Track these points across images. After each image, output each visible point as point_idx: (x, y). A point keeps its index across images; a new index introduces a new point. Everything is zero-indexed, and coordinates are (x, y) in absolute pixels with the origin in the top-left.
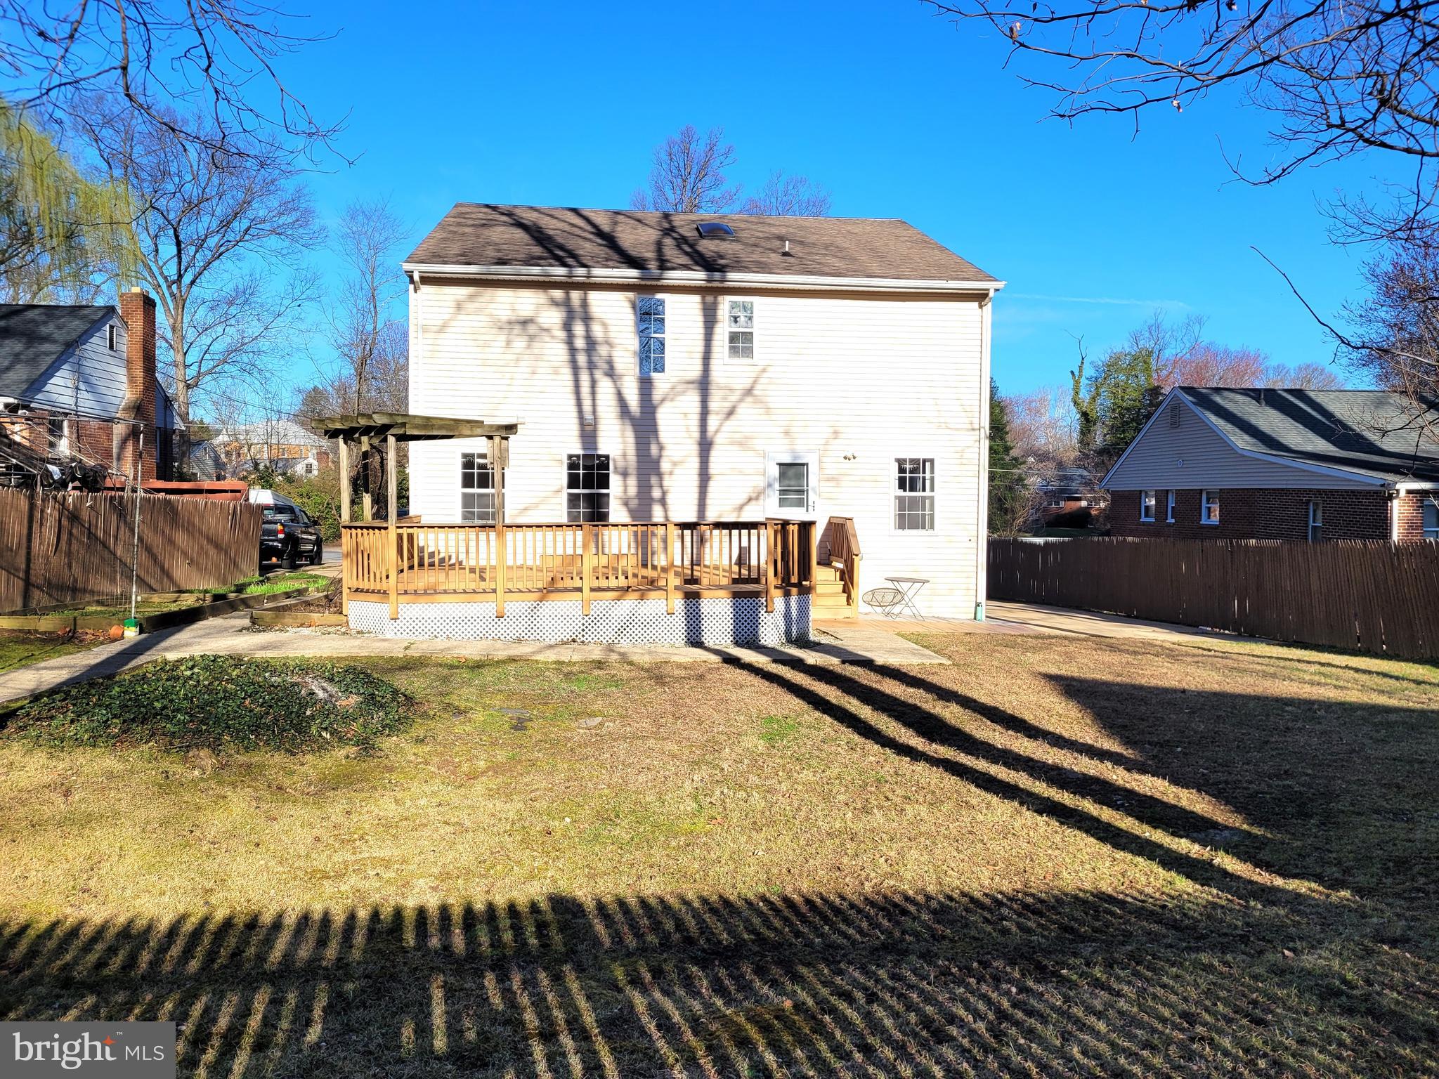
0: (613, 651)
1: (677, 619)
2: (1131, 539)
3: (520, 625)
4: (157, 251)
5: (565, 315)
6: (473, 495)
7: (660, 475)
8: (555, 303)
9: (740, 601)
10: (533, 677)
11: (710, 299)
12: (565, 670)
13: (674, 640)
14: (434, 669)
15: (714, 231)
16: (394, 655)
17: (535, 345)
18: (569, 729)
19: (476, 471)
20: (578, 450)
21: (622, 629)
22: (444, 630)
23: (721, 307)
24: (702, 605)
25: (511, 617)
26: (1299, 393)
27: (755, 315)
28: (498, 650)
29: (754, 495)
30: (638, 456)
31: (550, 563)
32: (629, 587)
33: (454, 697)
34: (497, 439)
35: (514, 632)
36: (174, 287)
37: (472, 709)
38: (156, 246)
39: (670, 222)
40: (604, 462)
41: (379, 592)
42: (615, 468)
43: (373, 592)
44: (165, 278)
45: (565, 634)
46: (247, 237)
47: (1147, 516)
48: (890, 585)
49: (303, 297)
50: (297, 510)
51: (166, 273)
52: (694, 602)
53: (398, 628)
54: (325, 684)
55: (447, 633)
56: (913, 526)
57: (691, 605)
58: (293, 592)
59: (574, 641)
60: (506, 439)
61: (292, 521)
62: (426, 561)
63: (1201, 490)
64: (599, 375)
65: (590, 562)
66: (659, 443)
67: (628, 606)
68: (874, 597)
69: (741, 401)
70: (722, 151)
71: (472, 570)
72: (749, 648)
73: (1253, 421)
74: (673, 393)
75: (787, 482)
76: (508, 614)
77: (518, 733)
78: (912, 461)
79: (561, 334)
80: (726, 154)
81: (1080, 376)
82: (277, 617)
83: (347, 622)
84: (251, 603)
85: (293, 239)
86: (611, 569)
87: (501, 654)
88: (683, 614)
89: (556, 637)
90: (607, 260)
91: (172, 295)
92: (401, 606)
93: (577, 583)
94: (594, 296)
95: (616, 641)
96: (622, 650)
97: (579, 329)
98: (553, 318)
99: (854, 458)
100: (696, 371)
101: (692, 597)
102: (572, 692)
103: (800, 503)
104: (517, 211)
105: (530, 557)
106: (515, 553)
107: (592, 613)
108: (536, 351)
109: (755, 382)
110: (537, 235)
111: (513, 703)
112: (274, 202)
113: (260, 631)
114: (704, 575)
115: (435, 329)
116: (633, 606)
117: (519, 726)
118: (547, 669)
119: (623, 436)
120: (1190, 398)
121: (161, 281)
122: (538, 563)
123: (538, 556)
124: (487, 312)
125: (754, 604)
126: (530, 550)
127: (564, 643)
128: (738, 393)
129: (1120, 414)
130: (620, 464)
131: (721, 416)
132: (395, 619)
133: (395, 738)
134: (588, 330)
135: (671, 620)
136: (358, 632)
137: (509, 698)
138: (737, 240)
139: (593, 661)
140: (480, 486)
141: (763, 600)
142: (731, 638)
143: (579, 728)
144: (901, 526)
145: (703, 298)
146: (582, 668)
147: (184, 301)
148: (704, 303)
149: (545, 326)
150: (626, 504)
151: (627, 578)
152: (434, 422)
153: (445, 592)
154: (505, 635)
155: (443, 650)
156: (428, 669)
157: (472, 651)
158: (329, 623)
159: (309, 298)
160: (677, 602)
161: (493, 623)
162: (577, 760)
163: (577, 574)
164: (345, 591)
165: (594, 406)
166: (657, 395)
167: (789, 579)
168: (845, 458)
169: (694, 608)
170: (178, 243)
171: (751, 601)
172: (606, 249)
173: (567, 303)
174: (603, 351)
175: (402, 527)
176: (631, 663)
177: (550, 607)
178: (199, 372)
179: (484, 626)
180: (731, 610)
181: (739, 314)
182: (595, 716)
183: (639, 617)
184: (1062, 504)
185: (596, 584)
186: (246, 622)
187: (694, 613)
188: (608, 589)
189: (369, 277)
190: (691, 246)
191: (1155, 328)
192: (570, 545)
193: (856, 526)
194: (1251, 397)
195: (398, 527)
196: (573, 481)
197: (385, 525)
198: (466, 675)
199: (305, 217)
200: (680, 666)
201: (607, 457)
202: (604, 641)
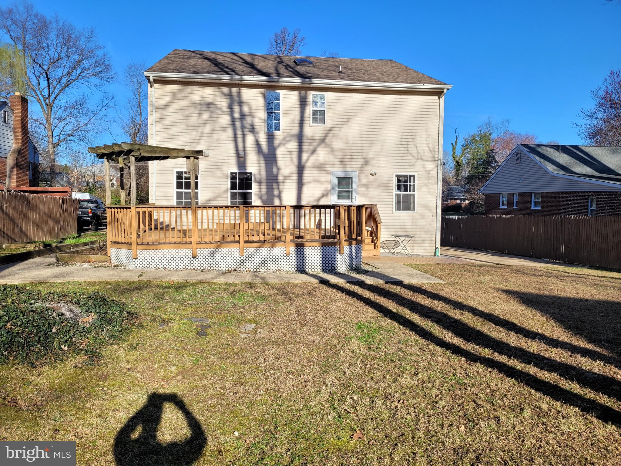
0: (257, 276)
1: (291, 258)
2: (504, 216)
3: (205, 262)
4: (39, 84)
5: (229, 100)
6: (182, 193)
7: (278, 183)
8: (224, 94)
9: (325, 248)
10: (212, 294)
11: (303, 93)
12: (231, 289)
13: (290, 269)
14: (154, 289)
15: (304, 62)
16: (132, 280)
17: (214, 116)
18: (235, 335)
19: (183, 180)
20: (235, 170)
21: (261, 264)
22: (163, 264)
23: (309, 97)
24: (305, 250)
25: (200, 257)
26: (576, 147)
27: (325, 101)
28: (192, 277)
29: (325, 193)
30: (266, 173)
31: (221, 227)
32: (265, 241)
33: (163, 310)
34: (192, 159)
35: (202, 265)
36: (47, 100)
37: (172, 319)
38: (39, 82)
39: (281, 59)
40: (249, 177)
41: (128, 243)
42: (255, 179)
43: (125, 243)
44: (43, 96)
45: (230, 266)
46: (80, 77)
47: (503, 205)
48: (393, 238)
49: (107, 105)
50: (99, 202)
51: (43, 94)
52: (301, 248)
53: (138, 263)
54: (72, 307)
55: (165, 266)
56: (405, 209)
57: (299, 250)
58: (89, 243)
59: (235, 270)
60: (197, 159)
61: (96, 207)
62: (159, 226)
63: (531, 193)
64: (246, 132)
65: (244, 227)
66: (277, 166)
67: (264, 251)
68: (387, 245)
69: (319, 145)
70: (300, 39)
71: (179, 231)
72: (331, 274)
73: (557, 160)
74: (285, 141)
75: (342, 187)
76: (199, 255)
77: (201, 338)
78: (404, 176)
79: (227, 110)
80: (302, 41)
81: (456, 145)
82: (71, 257)
83: (110, 260)
84: (63, 249)
85: (102, 78)
86: (255, 231)
87: (195, 279)
88: (294, 255)
89: (225, 268)
90: (250, 73)
91: (46, 104)
92: (139, 251)
93: (237, 238)
94: (244, 91)
95: (258, 270)
96: (262, 276)
97: (236, 108)
98: (223, 102)
99: (376, 174)
100: (295, 129)
101: (300, 246)
102: (235, 305)
103: (348, 197)
104: (205, 53)
105: (211, 224)
106: (202, 222)
107: (245, 254)
108: (214, 119)
109: (326, 136)
110: (215, 62)
111: (199, 314)
112: (92, 61)
113: (60, 266)
114: (306, 234)
115: (162, 107)
116: (268, 251)
117: (202, 332)
118: (221, 289)
119: (259, 163)
120: (526, 149)
121: (41, 97)
122: (215, 227)
123: (215, 225)
124: (189, 98)
125: (333, 249)
126: (210, 221)
127: (230, 271)
128: (317, 141)
129: (476, 161)
130: (258, 177)
131: (309, 153)
132: (136, 258)
133: (116, 346)
134: (241, 109)
135: (288, 258)
136: (116, 266)
137: (197, 310)
138: (315, 67)
139: (247, 283)
140: (185, 188)
141: (338, 247)
142: (321, 268)
143: (241, 332)
144: (398, 208)
145: (300, 92)
146: (241, 288)
147: (52, 107)
148: (300, 95)
149: (219, 106)
150: (261, 198)
151: (264, 235)
152: (157, 149)
153: (164, 243)
154: (197, 267)
155: (160, 277)
156: (151, 289)
157: (177, 278)
158: (100, 260)
159: (110, 106)
160: (291, 248)
161: (190, 260)
162: (241, 364)
163: (237, 233)
164: (109, 243)
165: (244, 147)
166: (276, 142)
167: (351, 236)
168: (371, 174)
169: (301, 252)
170: (48, 80)
171: (331, 248)
172: (249, 69)
173: (230, 95)
174: (248, 119)
175: (139, 208)
176: (268, 284)
177: (222, 252)
178: (59, 140)
179: (185, 262)
180: (321, 253)
181: (318, 101)
182: (251, 323)
183: (271, 257)
184: (449, 201)
185: (247, 239)
186: (54, 260)
187: (301, 255)
188: (253, 242)
189: (137, 96)
190: (292, 68)
191: (488, 125)
192: (233, 218)
193: (379, 209)
194: (554, 149)
195: (137, 208)
196: (233, 186)
197: (129, 206)
198: (172, 293)
199: (107, 68)
200: (295, 285)
201: (251, 174)
202: (252, 270)
